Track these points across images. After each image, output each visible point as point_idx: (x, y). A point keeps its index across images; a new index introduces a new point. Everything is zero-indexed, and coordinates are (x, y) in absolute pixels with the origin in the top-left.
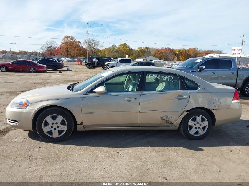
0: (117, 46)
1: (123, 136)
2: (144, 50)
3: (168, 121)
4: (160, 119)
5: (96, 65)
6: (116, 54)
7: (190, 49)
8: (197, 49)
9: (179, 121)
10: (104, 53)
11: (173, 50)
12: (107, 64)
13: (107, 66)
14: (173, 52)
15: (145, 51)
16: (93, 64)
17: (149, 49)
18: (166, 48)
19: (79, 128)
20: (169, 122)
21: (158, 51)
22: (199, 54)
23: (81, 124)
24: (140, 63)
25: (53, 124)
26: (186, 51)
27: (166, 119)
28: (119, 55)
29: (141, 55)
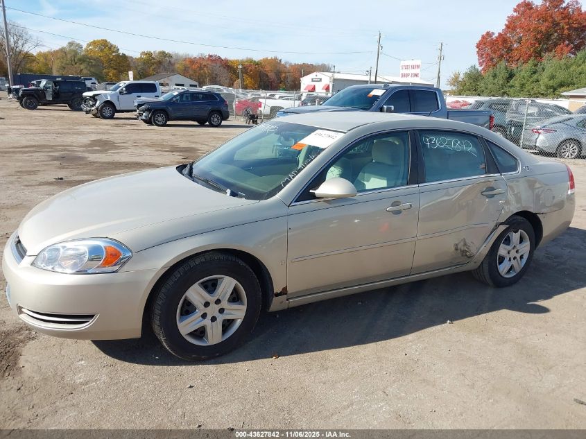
0: (84, 46)
1: (360, 303)
2: (158, 59)
3: (466, 251)
4: (453, 249)
5: (49, 98)
6: (82, 67)
7: (266, 60)
8: (280, 61)
9: (485, 249)
10: (47, 65)
11: (227, 61)
12: (90, 97)
13: (91, 103)
14: (228, 66)
15: (160, 63)
16: (39, 96)
17: (170, 56)
18: (211, 56)
19: (277, 304)
20: (468, 254)
21: (192, 61)
22: (285, 73)
23: (284, 291)
24: (185, 95)
25: (207, 304)
26: (257, 64)
27: (462, 249)
28: (92, 70)
29: (151, 71)
